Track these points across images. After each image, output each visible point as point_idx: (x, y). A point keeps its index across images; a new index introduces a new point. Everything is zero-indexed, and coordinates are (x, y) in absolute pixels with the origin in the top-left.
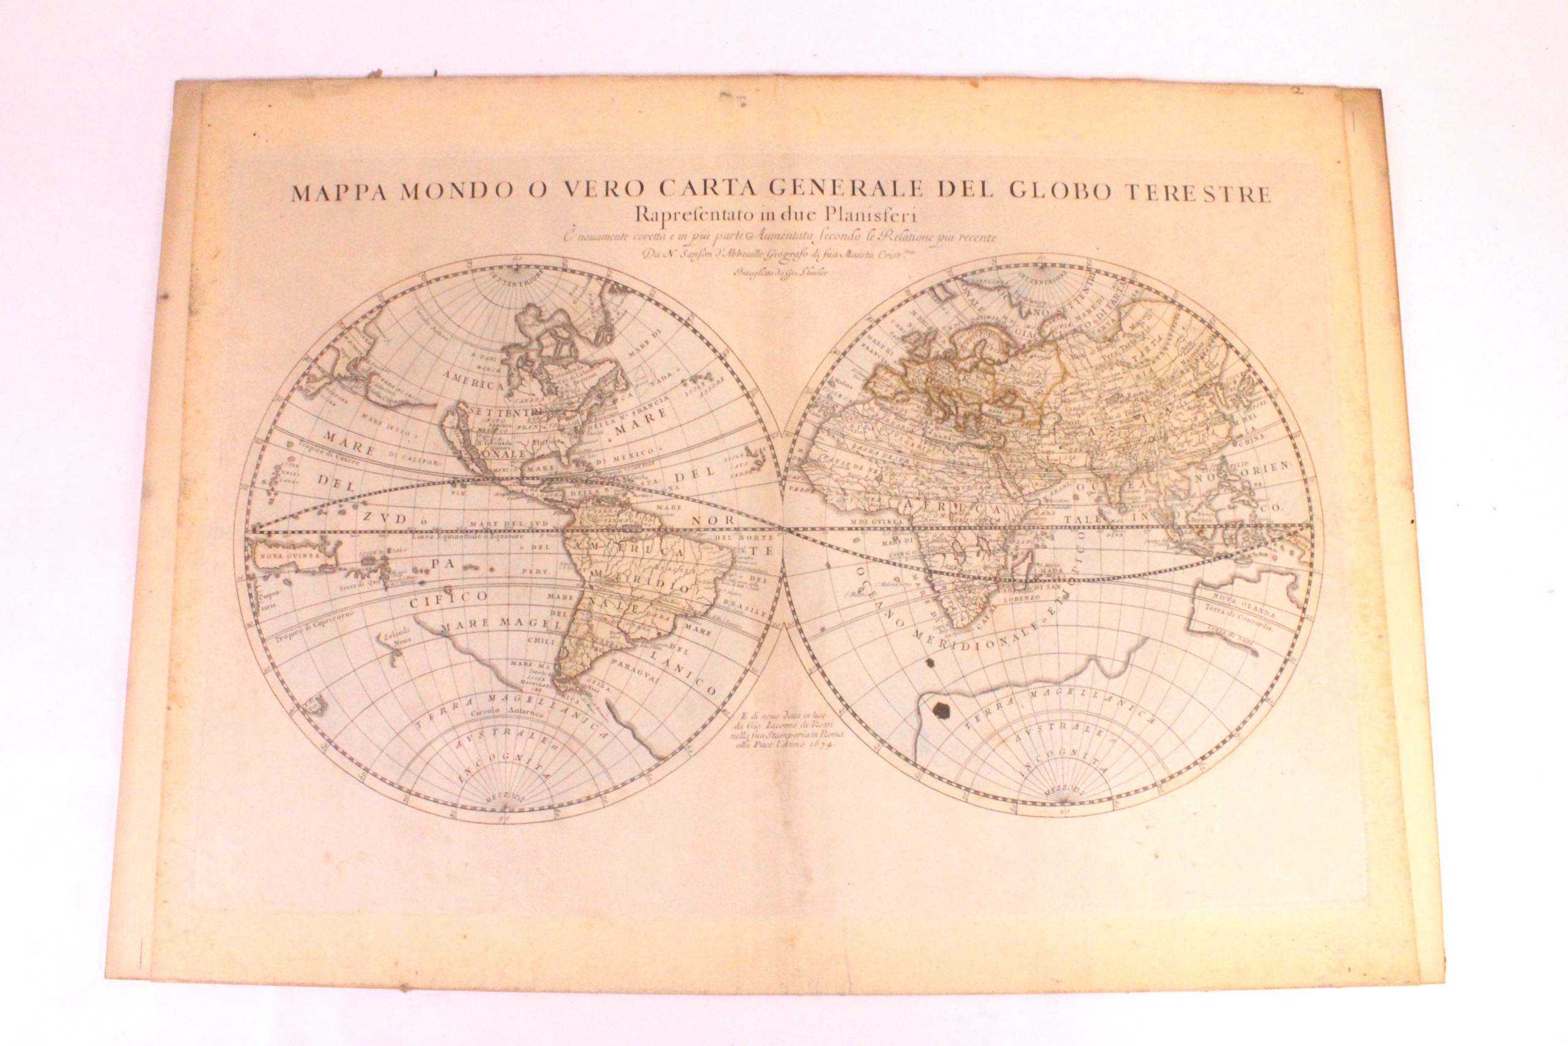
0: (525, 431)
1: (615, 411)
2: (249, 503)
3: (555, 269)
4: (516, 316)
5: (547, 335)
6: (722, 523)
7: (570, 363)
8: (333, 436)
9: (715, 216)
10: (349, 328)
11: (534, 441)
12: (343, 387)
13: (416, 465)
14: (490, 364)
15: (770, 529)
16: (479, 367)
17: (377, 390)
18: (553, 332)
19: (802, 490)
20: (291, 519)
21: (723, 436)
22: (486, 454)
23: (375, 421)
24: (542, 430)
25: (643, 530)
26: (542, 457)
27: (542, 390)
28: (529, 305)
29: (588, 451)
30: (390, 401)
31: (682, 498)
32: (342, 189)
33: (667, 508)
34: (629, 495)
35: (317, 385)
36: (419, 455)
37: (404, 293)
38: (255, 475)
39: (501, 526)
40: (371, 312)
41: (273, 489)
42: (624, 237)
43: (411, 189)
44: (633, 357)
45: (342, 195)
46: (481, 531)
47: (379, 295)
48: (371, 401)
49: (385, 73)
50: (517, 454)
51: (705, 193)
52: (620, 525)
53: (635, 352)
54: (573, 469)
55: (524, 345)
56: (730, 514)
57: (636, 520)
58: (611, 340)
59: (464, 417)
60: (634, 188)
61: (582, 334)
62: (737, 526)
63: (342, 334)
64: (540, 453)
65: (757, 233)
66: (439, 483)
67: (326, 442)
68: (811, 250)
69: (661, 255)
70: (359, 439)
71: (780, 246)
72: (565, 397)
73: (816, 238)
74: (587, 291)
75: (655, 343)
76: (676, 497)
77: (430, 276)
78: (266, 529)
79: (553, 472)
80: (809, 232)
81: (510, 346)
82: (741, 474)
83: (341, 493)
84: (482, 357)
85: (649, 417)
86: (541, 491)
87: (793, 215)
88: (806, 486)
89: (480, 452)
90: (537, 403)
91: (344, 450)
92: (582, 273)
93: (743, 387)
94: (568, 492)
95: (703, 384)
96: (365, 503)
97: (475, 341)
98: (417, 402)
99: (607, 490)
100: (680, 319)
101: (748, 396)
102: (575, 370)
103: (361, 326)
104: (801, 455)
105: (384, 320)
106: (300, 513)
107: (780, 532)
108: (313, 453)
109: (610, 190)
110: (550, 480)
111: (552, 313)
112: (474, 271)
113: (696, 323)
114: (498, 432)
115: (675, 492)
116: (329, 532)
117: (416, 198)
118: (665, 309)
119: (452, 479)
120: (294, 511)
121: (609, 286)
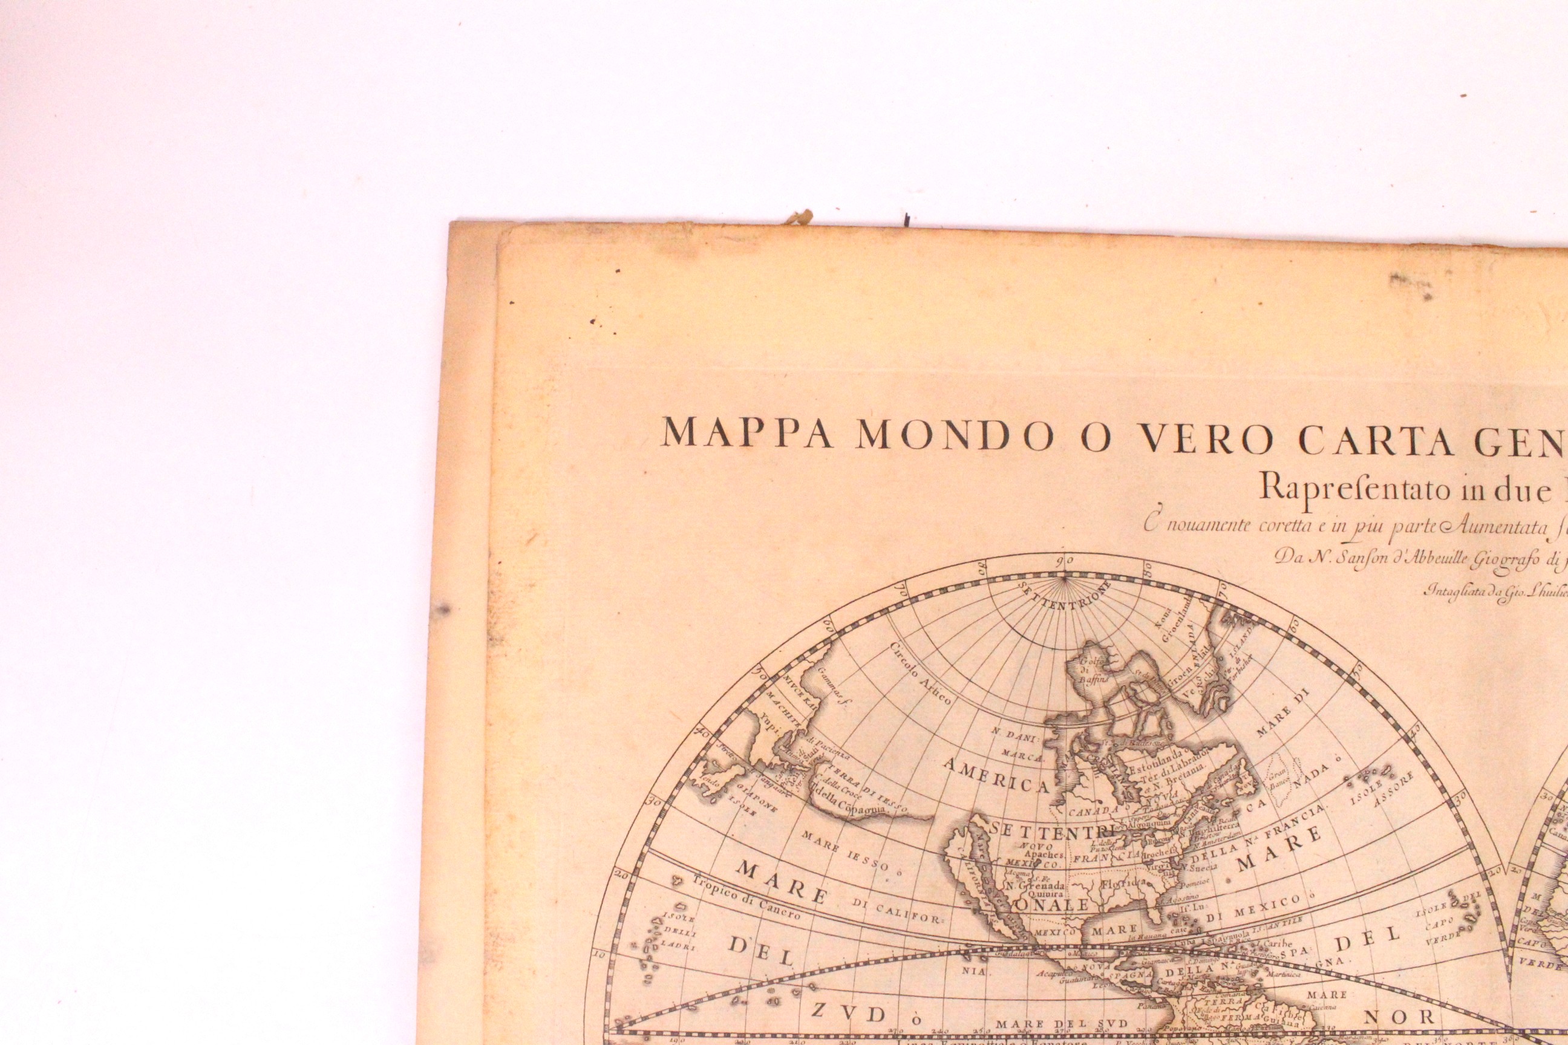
0: (1086, 865)
1: (1235, 830)
2: (609, 980)
3: (1131, 579)
4: (1067, 662)
5: (1119, 697)
6: (1414, 1022)
7: (1161, 747)
8: (754, 868)
9: (1390, 492)
10: (775, 678)
11: (1103, 882)
12: (768, 783)
13: (900, 923)
14: (1025, 747)
15: (1491, 1032)
16: (1006, 753)
17: (828, 789)
18: (1131, 693)
19: (1541, 964)
20: (685, 1011)
21: (1412, 873)
22: (1021, 905)
23: (827, 845)
24: (1116, 863)
25: (1285, 1033)
26: (1116, 910)
27: (1114, 793)
28: (1088, 644)
29: (1190, 899)
30: (852, 809)
31: (1348, 978)
32: (753, 425)
33: (1324, 996)
34: (1262, 973)
35: (723, 778)
36: (905, 905)
37: (870, 618)
38: (617, 933)
39: (1049, 1028)
40: (813, 650)
41: (650, 958)
42: (1243, 525)
43: (874, 428)
44: (1265, 736)
45: (752, 436)
46: (1016, 1037)
47: (826, 619)
48: (818, 808)
49: (816, 219)
50: (1075, 905)
51: (1373, 451)
52: (1247, 1025)
53: (1267, 727)
54: (1168, 930)
55: (1081, 714)
56: (1427, 1006)
57: (1273, 1016)
58: (1227, 707)
59: (982, 839)
60: (1257, 440)
61: (1179, 695)
62: (1439, 1028)
63: (762, 688)
64: (1113, 903)
65: (1456, 522)
66: (942, 954)
67: (742, 880)
68: (1545, 554)
69: (1305, 559)
70: (800, 876)
71: (1496, 545)
72: (1154, 806)
73: (1552, 533)
74: (1186, 622)
75: (1299, 714)
76: (1339, 976)
77: (914, 588)
78: (641, 1026)
79: (1136, 935)
80: (1541, 523)
81: (1058, 716)
82: (1444, 938)
83: (771, 968)
84: (1010, 734)
85: (1292, 840)
86: (1116, 968)
87: (1514, 493)
88: (1547, 958)
89: (1010, 901)
90: (1107, 816)
91: (773, 893)
92: (1176, 589)
93: (1443, 790)
94: (1162, 969)
95: (1378, 783)
96: (813, 987)
97: (996, 705)
98: (899, 812)
99: (1225, 965)
100: (1340, 672)
101: (1450, 803)
102: (1169, 759)
103: (795, 674)
104: (1537, 905)
105: (838, 665)
106: (700, 1001)
107: (1508, 1036)
108: (718, 898)
109: (1217, 442)
110: (1131, 950)
111: (1127, 657)
112: (992, 580)
113: (1366, 679)
114: (1041, 866)
115: (1336, 968)
116: (753, 1036)
117: (884, 445)
118: (1315, 653)
119: (963, 947)
120: (689, 998)
121: (1221, 612)
